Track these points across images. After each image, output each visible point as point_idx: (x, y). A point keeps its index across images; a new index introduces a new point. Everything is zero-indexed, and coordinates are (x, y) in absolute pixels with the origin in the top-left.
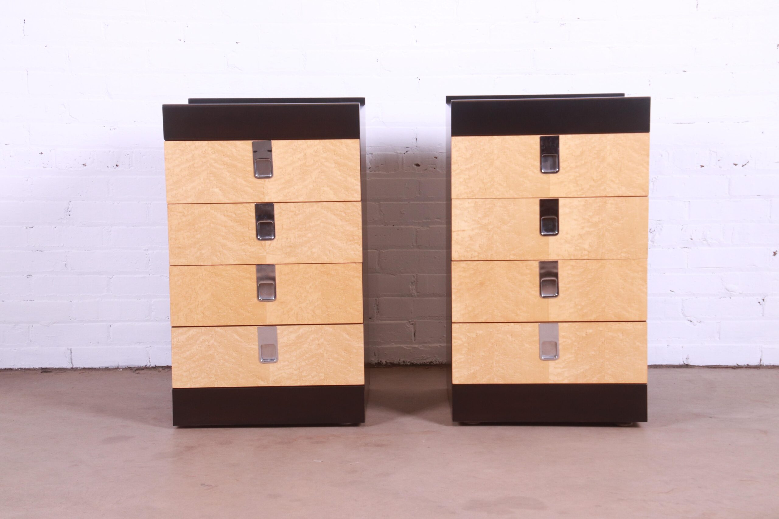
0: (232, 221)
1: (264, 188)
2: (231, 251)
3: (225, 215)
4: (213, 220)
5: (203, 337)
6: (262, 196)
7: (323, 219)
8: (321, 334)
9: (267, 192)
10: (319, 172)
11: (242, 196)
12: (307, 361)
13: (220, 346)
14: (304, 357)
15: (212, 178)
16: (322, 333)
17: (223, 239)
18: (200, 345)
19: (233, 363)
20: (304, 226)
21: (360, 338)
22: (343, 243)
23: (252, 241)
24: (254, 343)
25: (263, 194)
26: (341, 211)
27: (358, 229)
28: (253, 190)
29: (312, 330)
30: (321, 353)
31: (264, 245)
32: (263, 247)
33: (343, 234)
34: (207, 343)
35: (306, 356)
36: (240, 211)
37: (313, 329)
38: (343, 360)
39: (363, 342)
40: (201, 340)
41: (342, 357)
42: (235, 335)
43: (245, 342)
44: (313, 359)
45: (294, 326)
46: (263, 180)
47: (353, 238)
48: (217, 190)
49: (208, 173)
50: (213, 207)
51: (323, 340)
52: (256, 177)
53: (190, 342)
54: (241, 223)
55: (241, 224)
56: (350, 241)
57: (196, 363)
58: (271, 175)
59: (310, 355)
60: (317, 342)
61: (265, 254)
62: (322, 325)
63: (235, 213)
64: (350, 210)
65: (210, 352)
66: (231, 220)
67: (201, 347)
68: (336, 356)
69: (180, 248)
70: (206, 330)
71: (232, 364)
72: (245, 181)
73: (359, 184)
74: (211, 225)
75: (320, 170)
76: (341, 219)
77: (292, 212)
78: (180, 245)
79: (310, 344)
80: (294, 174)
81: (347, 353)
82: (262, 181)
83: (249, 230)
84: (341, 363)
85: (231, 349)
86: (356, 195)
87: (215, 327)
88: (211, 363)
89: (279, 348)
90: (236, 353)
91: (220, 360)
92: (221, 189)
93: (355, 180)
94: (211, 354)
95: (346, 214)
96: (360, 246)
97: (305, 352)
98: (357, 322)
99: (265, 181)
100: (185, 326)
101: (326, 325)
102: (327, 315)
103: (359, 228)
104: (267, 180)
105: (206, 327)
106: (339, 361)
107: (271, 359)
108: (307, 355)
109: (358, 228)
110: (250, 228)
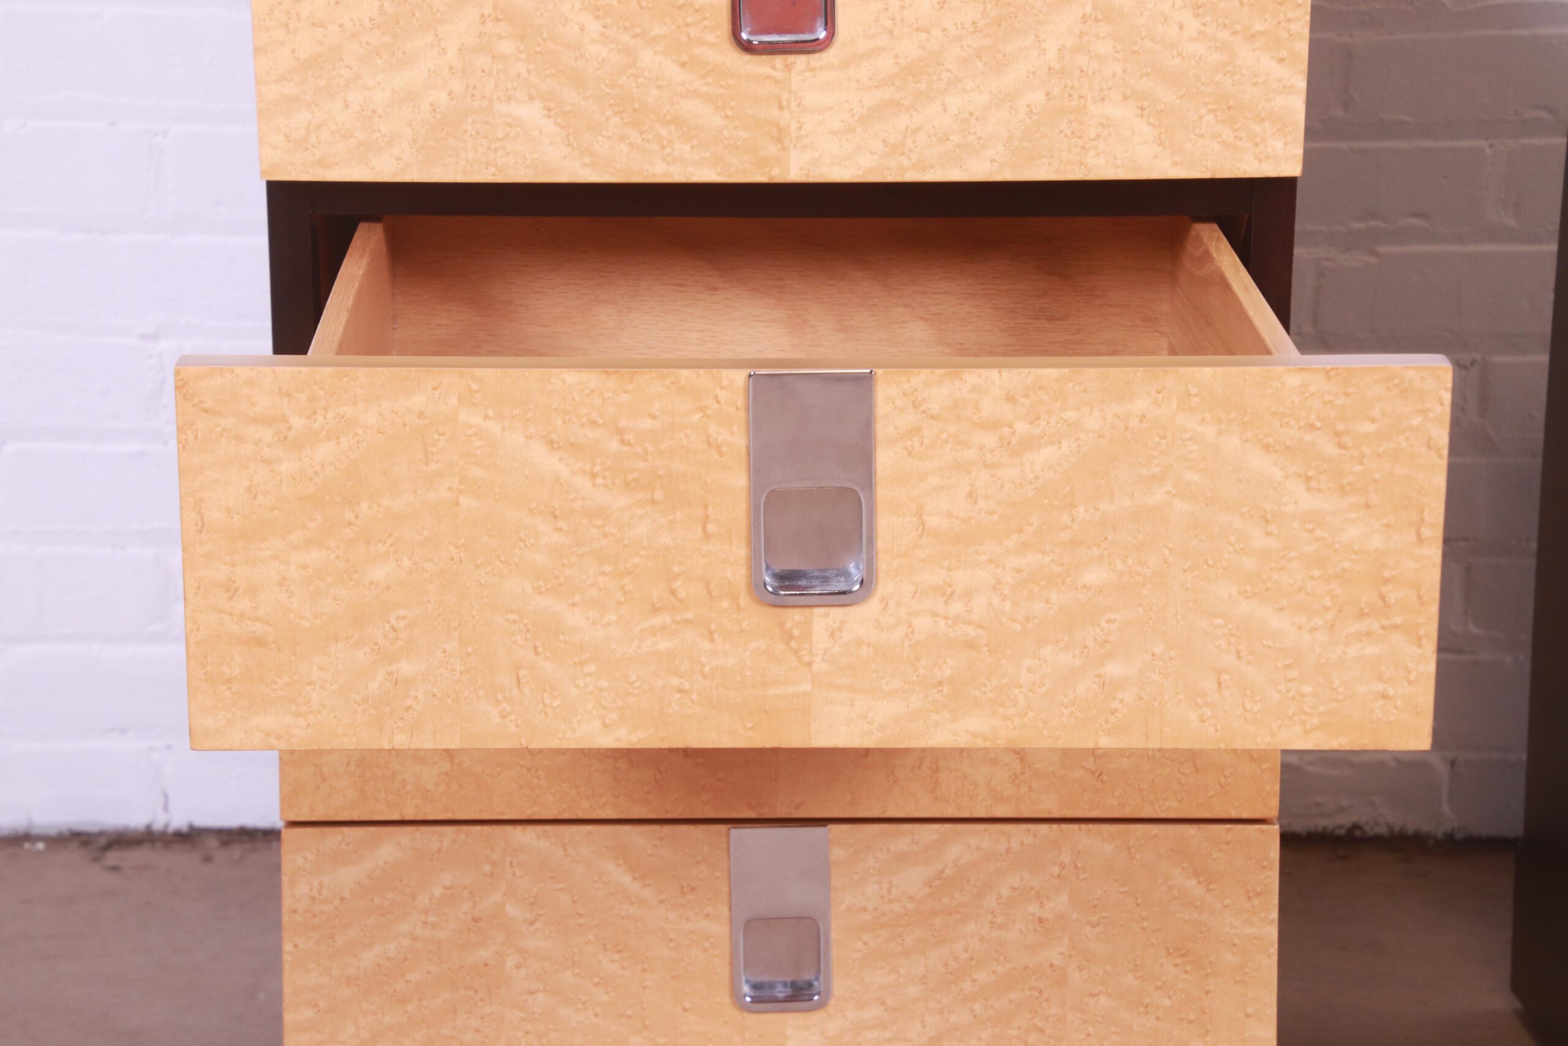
0: (599, 481)
1: (781, 108)
2: (591, 668)
3: (552, 444)
4: (477, 472)
5: (447, 879)
6: (772, 149)
7: (1191, 476)
8: (1056, 870)
9: (800, 128)
10: (1085, 19)
11: (663, 147)
12: (977, 1007)
13: (532, 923)
14: (967, 986)
15: (507, 47)
16: (1062, 866)
17: (538, 590)
18: (432, 919)
19: (598, 1009)
20: (1066, 519)
21: (1258, 894)
22: (1313, 630)
23: (725, 604)
24: (709, 910)
25: (780, 135)
26: (1312, 427)
27: (1420, 540)
28: (726, 117)
29: (1008, 850)
30: (1052, 965)
31: (796, 632)
32: (793, 644)
33: (1316, 573)
34: (466, 906)
35: (974, 981)
36: (653, 417)
37: (1015, 845)
38: (1167, 1002)
39: (1275, 915)
40: (438, 891)
41: (1159, 988)
42: (611, 866)
43: (661, 902)
44: (1013, 996)
45: (917, 826)
46: (779, 60)
47: (1382, 597)
48: (531, 113)
49: (483, 19)
50: (475, 386)
51: (1064, 898)
52: (747, 48)
53: (377, 900)
54: (658, 495)
55: (653, 502)
56: (1362, 615)
57: (409, 1008)
58: (822, 34)
59: (994, 972)
60: (1034, 908)
61: (807, 687)
62: (1064, 826)
63: (620, 432)
64: (1373, 420)
65: (485, 954)
66: (594, 476)
67: (434, 926)
68: (1130, 980)
69: (258, 641)
70: (462, 837)
71: (596, 1015)
72: (683, 65)
73: (1302, 85)
74: (464, 500)
75: (1088, 9)
76: (1308, 479)
77: (992, 425)
78: (258, 628)
79: (1000, 920)
80: (944, 30)
81: (1188, 968)
82: (774, 68)
83: (707, 536)
84: (1158, 1019)
85: (591, 937)
86: (1277, 145)
87: (509, 828)
88: (488, 1010)
89: (834, 936)
90: (617, 957)
91: (531, 993)
92: (552, 105)
93: (1281, 61)
94: (486, 965)
95: (1341, 446)
96: (1420, 646)
97: (972, 959)
98: (1245, 815)
99: (788, 68)
100: (356, 818)
101: (1083, 826)
102: (1093, 773)
103: (1426, 532)
104: (800, 61)
105: (465, 828)
106: (1146, 1007)
107: (793, 985)
108: (981, 976)
109: (1419, 535)
110: (711, 528)
